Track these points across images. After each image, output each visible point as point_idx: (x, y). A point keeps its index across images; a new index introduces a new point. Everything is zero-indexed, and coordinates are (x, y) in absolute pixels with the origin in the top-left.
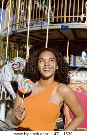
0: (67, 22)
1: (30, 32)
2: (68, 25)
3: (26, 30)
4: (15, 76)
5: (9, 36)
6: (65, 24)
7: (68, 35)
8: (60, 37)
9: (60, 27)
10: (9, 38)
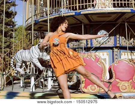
0: (79, 9)
1: (49, 20)
2: (80, 12)
3: (46, 18)
4: (41, 54)
5: (34, 24)
6: (78, 11)
7: (82, 19)
8: (76, 22)
9: (74, 14)
10: (34, 26)
